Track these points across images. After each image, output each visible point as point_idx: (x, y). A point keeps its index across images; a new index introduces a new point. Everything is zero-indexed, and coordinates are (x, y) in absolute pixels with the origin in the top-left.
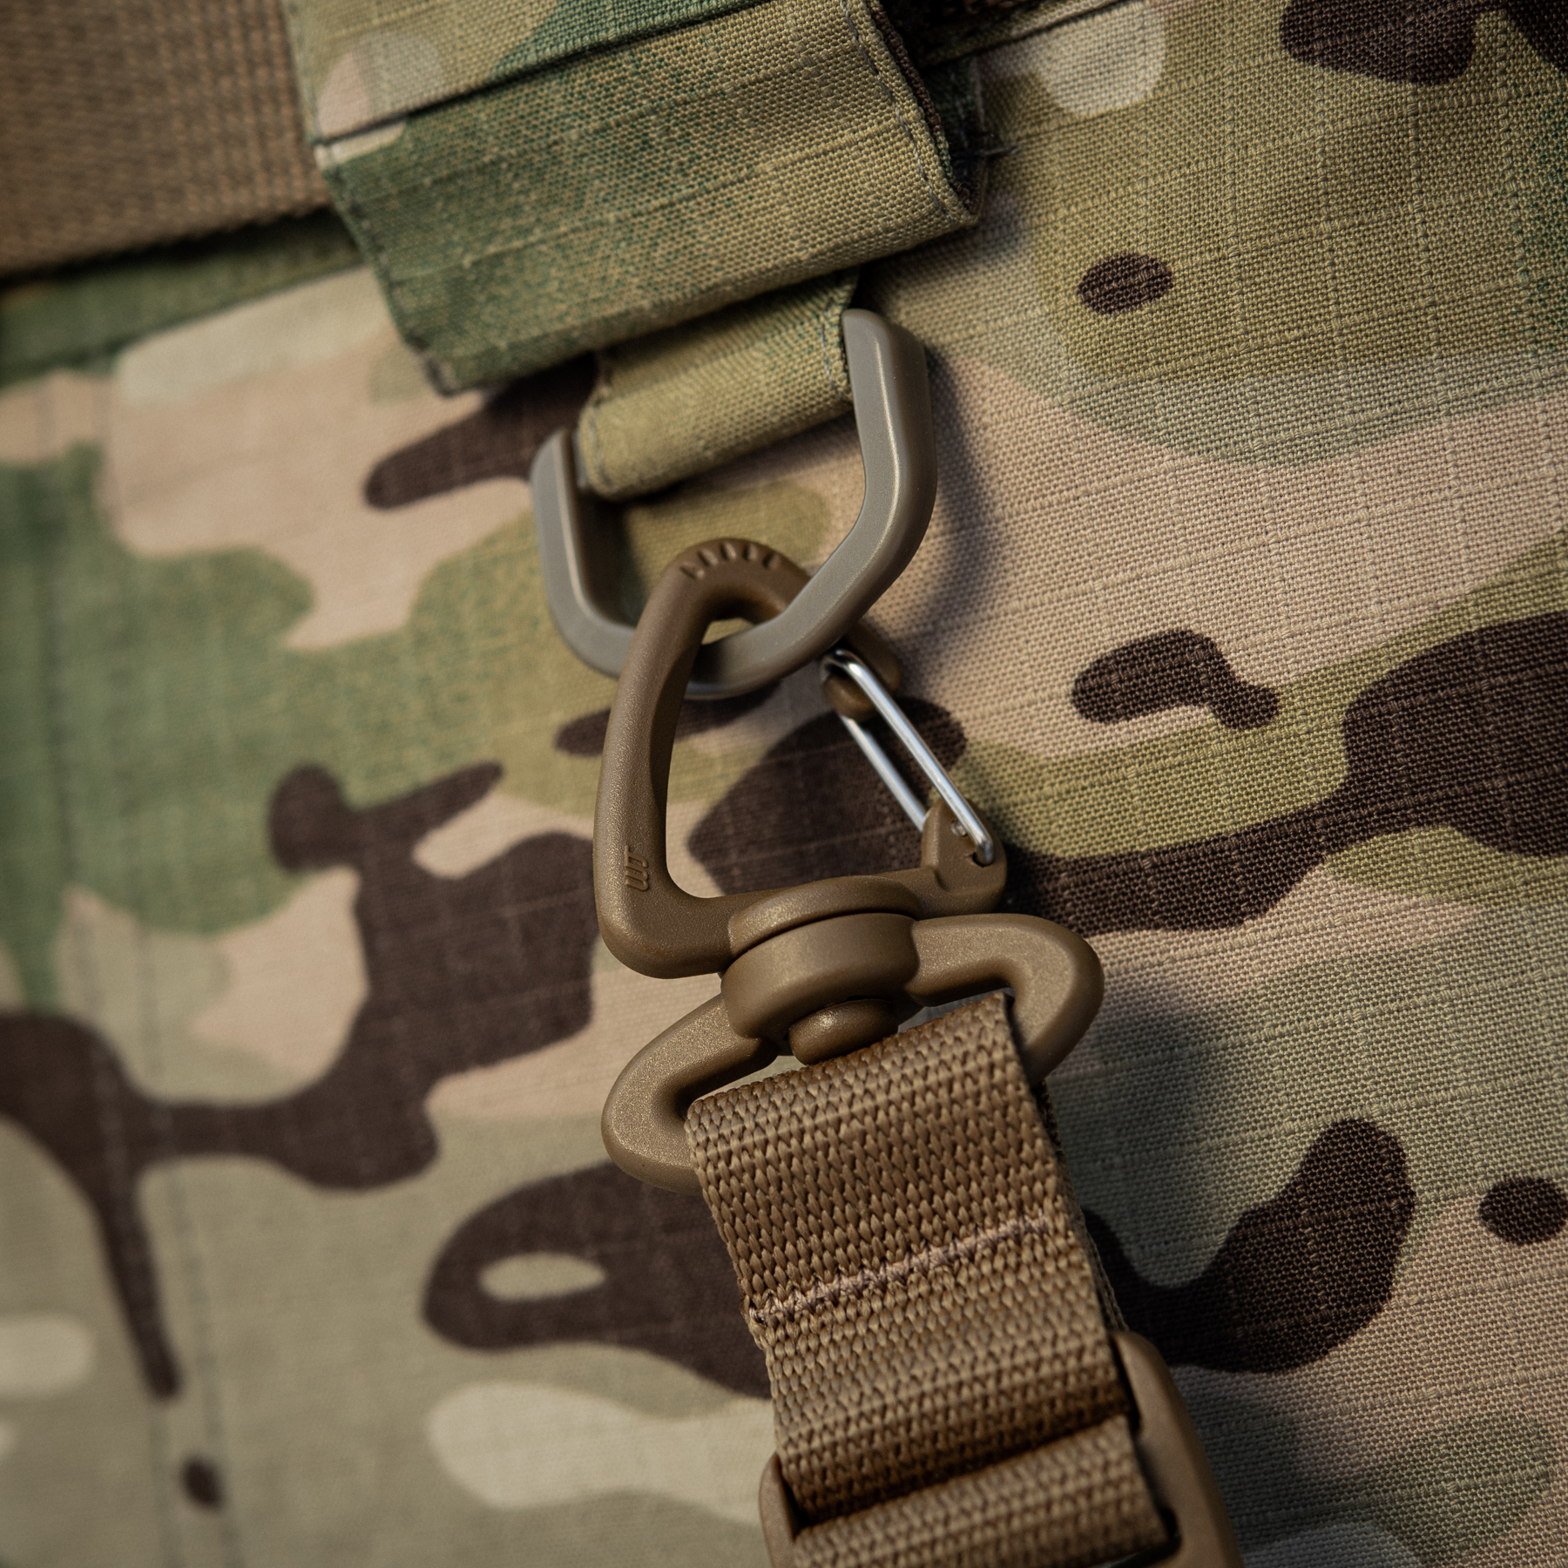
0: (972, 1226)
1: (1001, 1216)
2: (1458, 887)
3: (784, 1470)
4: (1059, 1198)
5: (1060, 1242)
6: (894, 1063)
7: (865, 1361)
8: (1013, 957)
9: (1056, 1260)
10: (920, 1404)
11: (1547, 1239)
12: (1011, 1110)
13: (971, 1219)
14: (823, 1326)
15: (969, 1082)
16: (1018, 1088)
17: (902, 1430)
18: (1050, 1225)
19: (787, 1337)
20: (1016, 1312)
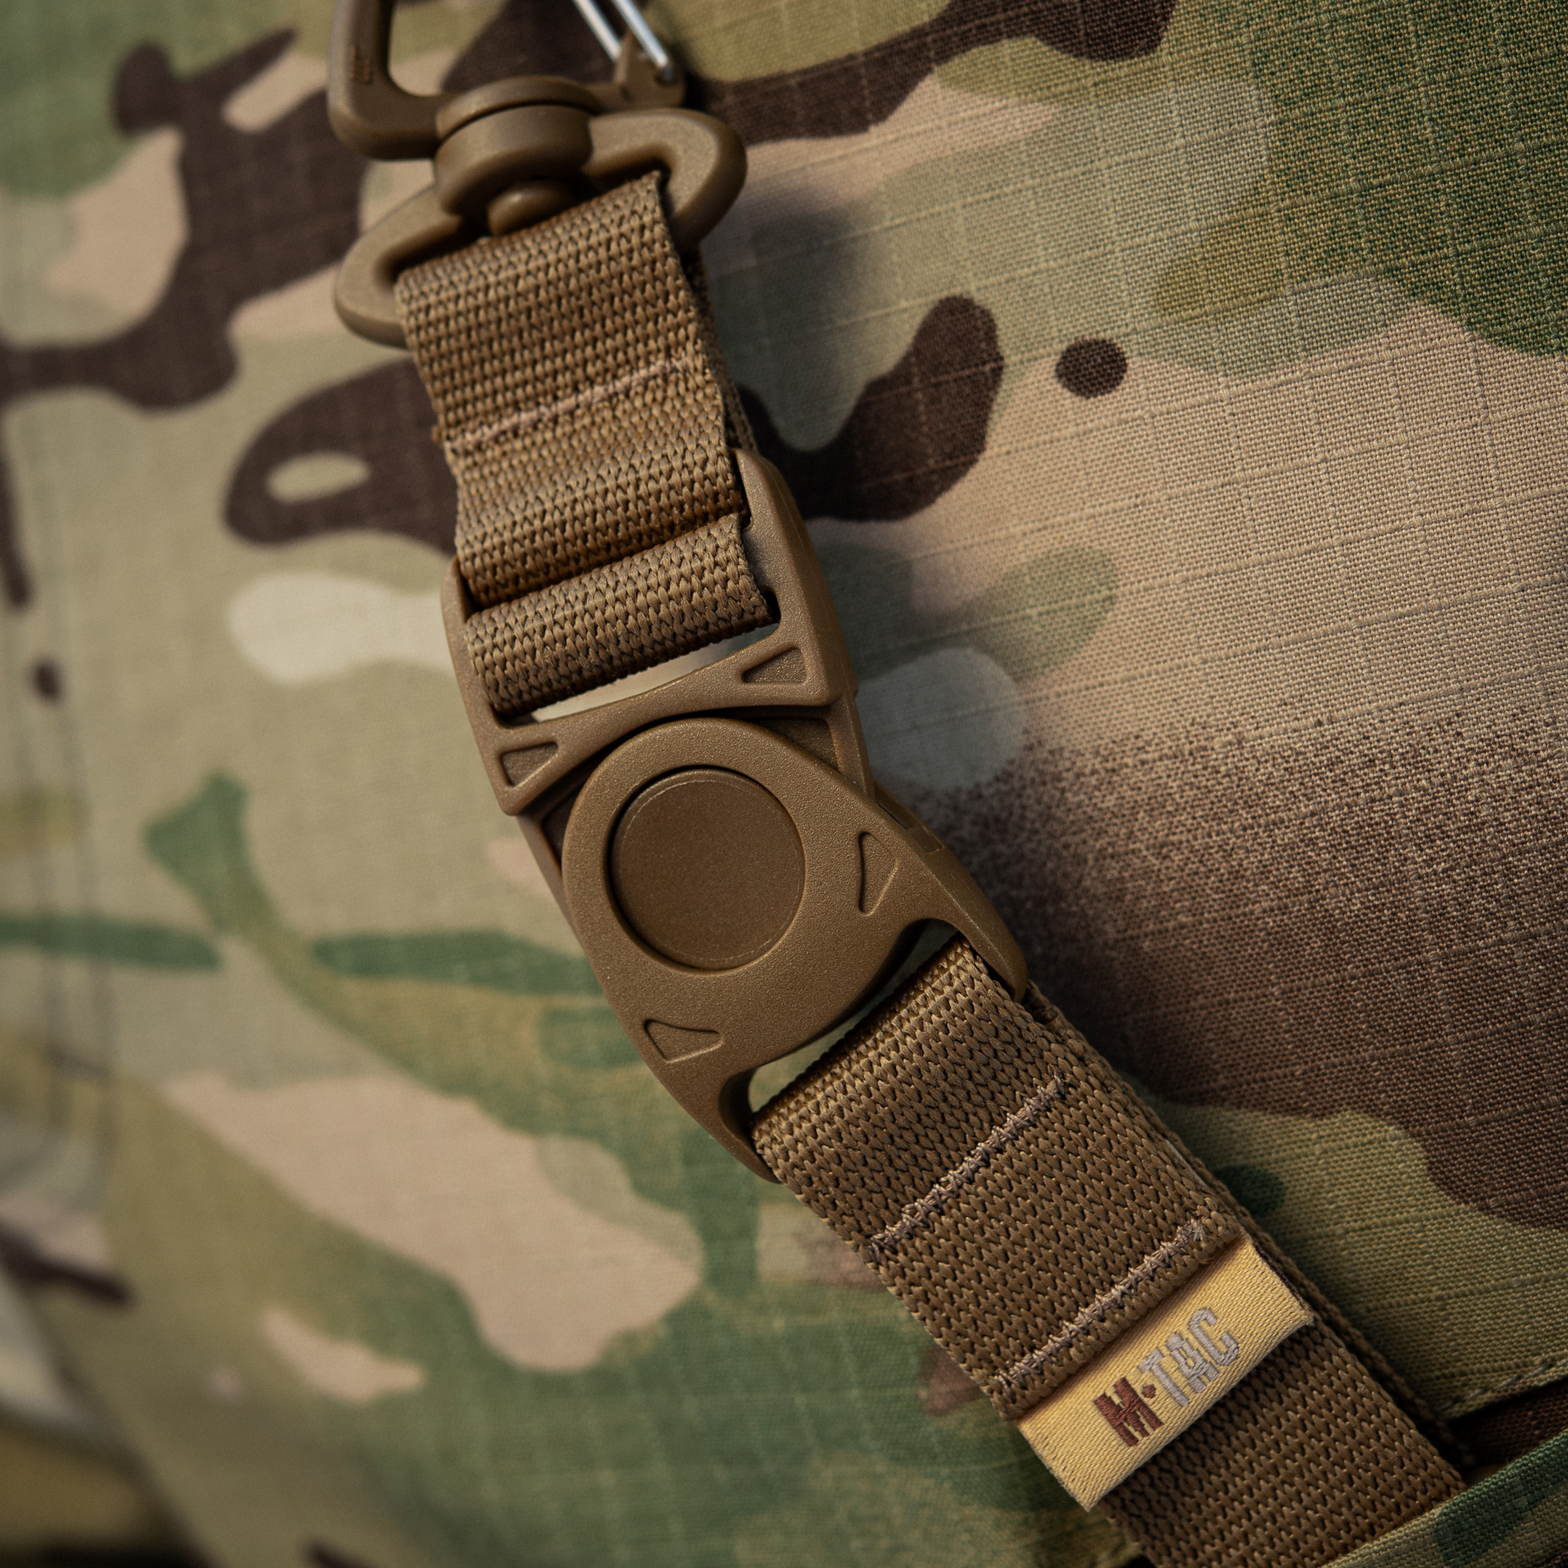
0: (628, 368)
1: (652, 358)
2: (1039, 89)
3: (462, 568)
4: (699, 341)
5: (699, 378)
6: (564, 228)
7: (533, 479)
8: (669, 142)
9: (695, 393)
10: (573, 509)
11: (1109, 392)
12: (659, 265)
13: (628, 362)
14: (504, 454)
15: (623, 241)
16: (663, 246)
17: (557, 531)
18: (691, 365)
19: (475, 464)
20: (656, 433)
